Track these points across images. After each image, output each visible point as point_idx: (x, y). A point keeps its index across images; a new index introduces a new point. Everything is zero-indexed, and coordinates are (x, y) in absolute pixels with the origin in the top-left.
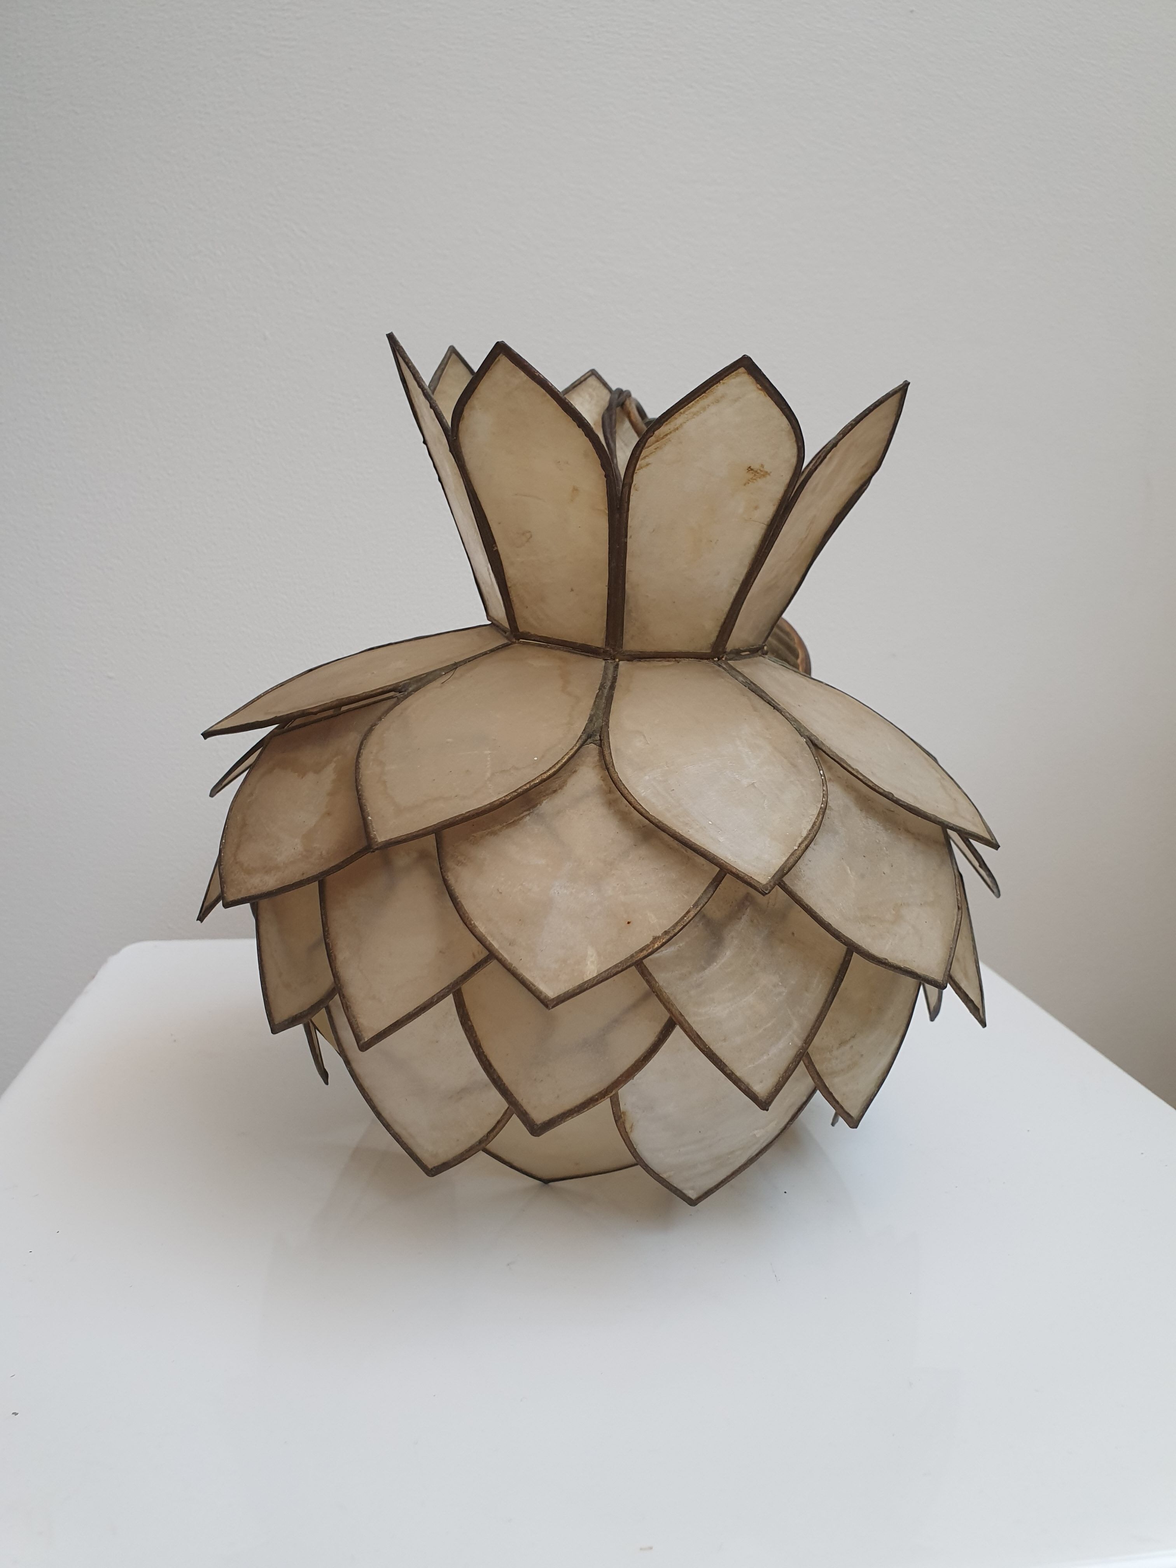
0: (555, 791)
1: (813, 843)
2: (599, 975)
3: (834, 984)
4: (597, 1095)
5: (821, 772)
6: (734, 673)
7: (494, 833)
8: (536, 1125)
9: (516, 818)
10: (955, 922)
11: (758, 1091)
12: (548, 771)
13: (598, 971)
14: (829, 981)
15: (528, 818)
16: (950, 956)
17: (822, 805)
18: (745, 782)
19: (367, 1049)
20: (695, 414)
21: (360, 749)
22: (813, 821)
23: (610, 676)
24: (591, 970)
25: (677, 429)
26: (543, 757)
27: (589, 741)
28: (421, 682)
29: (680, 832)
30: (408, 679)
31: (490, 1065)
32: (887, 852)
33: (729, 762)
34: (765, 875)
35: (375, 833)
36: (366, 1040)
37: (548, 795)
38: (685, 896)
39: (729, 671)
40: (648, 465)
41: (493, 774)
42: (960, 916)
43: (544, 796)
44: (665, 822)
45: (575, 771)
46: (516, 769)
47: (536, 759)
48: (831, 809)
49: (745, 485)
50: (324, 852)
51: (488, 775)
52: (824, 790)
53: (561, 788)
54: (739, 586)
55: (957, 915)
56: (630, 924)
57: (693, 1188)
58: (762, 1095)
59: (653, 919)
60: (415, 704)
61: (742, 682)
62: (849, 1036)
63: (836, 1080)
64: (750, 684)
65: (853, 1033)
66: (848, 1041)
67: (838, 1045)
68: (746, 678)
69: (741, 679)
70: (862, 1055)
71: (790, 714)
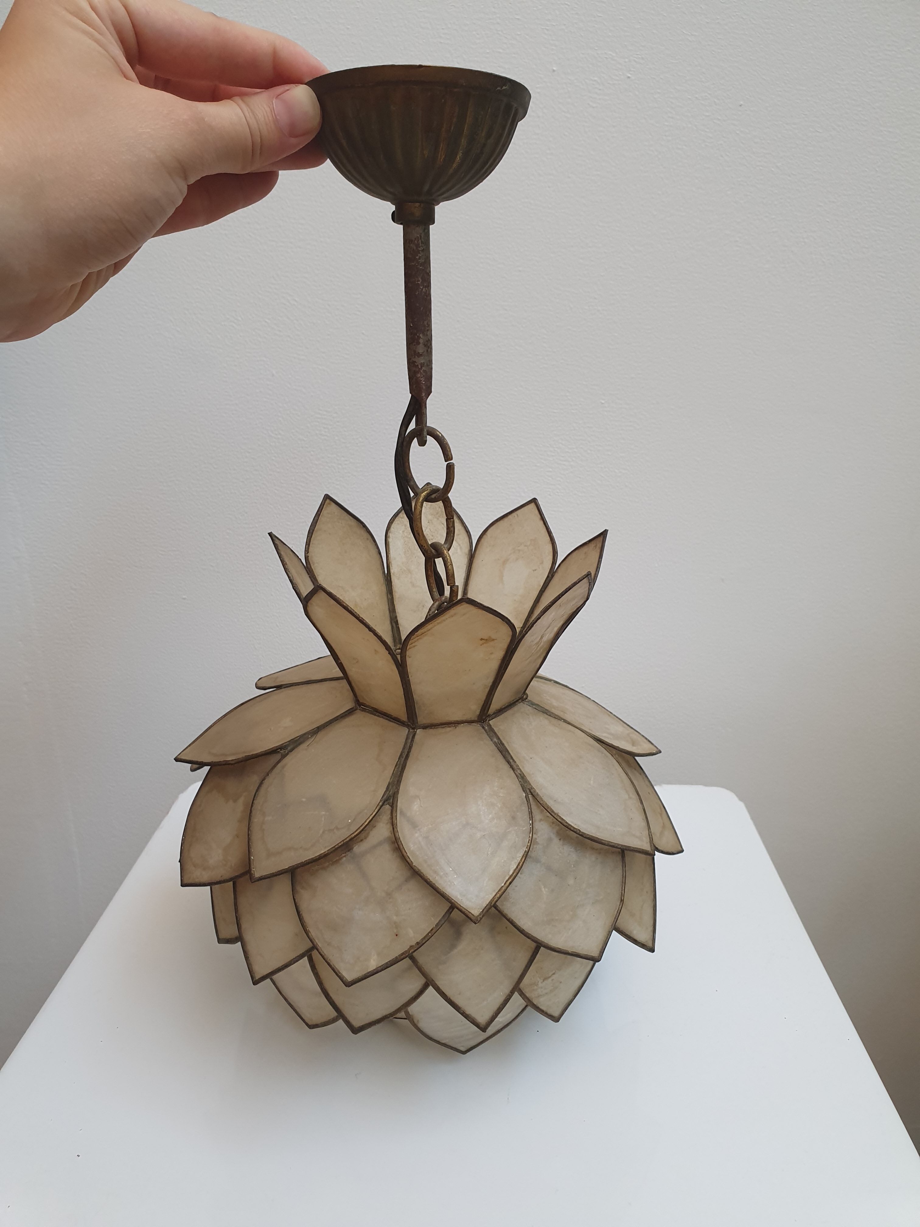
0: (362, 840)
1: (519, 873)
2: (377, 968)
3: (532, 956)
4: (388, 1014)
5: (531, 822)
6: (492, 734)
7: (324, 868)
8: (355, 1028)
9: (338, 858)
10: (617, 911)
11: (480, 1021)
12: (356, 831)
13: (377, 966)
14: (528, 955)
15: (344, 858)
16: (607, 938)
17: (527, 849)
18: (479, 835)
19: (256, 984)
20: (438, 623)
21: (253, 800)
22: (519, 861)
23: (408, 745)
24: (373, 964)
25: (429, 630)
26: (354, 820)
27: (386, 803)
28: (296, 743)
29: (430, 878)
30: (288, 742)
31: (328, 994)
32: (574, 868)
33: (471, 819)
34: (479, 909)
35: (254, 869)
36: (257, 979)
37: (357, 843)
38: (432, 919)
39: (488, 733)
40: (414, 646)
41: (323, 832)
42: (621, 906)
43: (355, 844)
44: (422, 871)
45: (375, 826)
46: (337, 828)
47: (350, 821)
48: (537, 843)
49: (481, 645)
50: (233, 865)
51: (321, 832)
52: (530, 837)
53: (366, 838)
54: (489, 688)
55: (620, 905)
56: (397, 936)
57: (463, 1046)
58: (482, 1024)
59: (411, 933)
60: (292, 761)
61: (495, 743)
62: (550, 974)
63: (542, 999)
64: (500, 745)
65: (554, 972)
66: (549, 977)
67: (542, 981)
68: (499, 738)
69: (495, 740)
70: (561, 982)
71: (521, 771)
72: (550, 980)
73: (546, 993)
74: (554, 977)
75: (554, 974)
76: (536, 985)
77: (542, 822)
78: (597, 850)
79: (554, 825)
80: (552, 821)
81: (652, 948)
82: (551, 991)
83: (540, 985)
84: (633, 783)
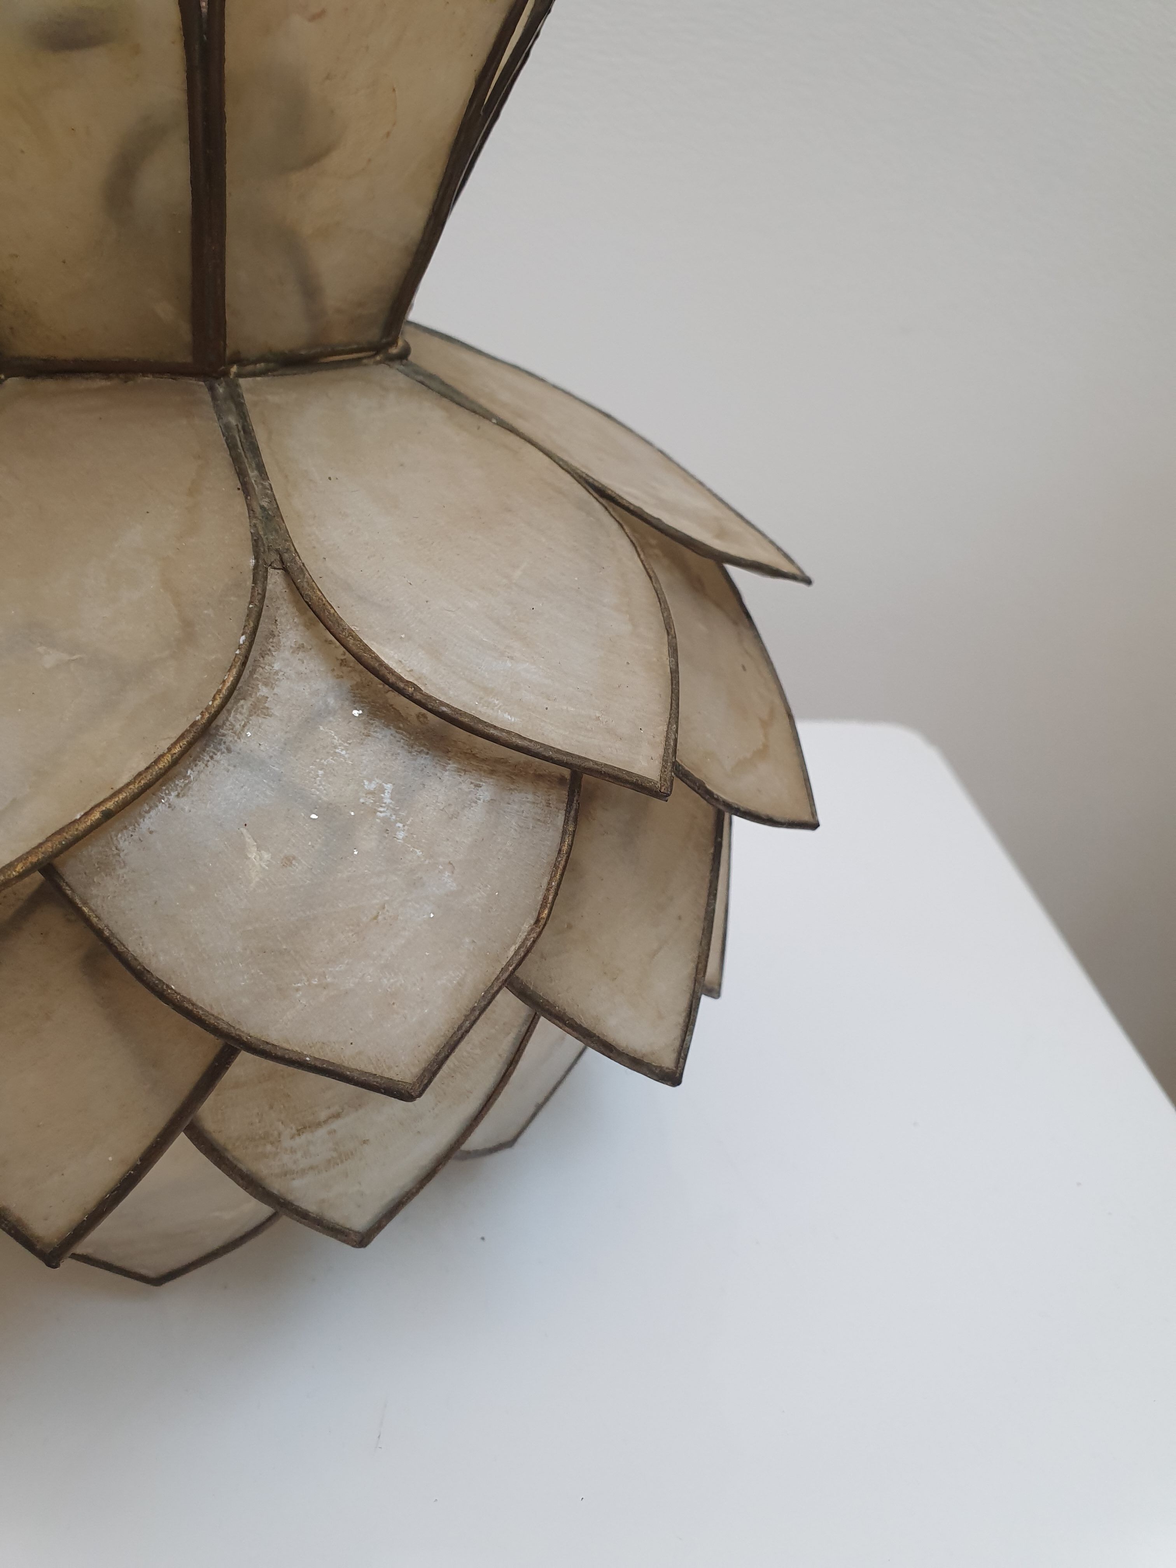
33: (43, 614)
61: (227, 429)
62: (323, 1115)
63: (297, 1183)
64: (239, 431)
65: (335, 1109)
66: (319, 1125)
67: (294, 1131)
68: (243, 415)
69: (233, 420)
70: (365, 1142)
71: (273, 499)
72: (322, 1132)
73: (312, 1168)
74: (335, 1125)
75: (337, 1116)
76: (272, 1143)
77: (301, 655)
78: (484, 760)
79: (344, 669)
80: (343, 657)
81: (674, 1073)
82: (330, 1163)
83: (287, 1143)
84: (665, 602)
